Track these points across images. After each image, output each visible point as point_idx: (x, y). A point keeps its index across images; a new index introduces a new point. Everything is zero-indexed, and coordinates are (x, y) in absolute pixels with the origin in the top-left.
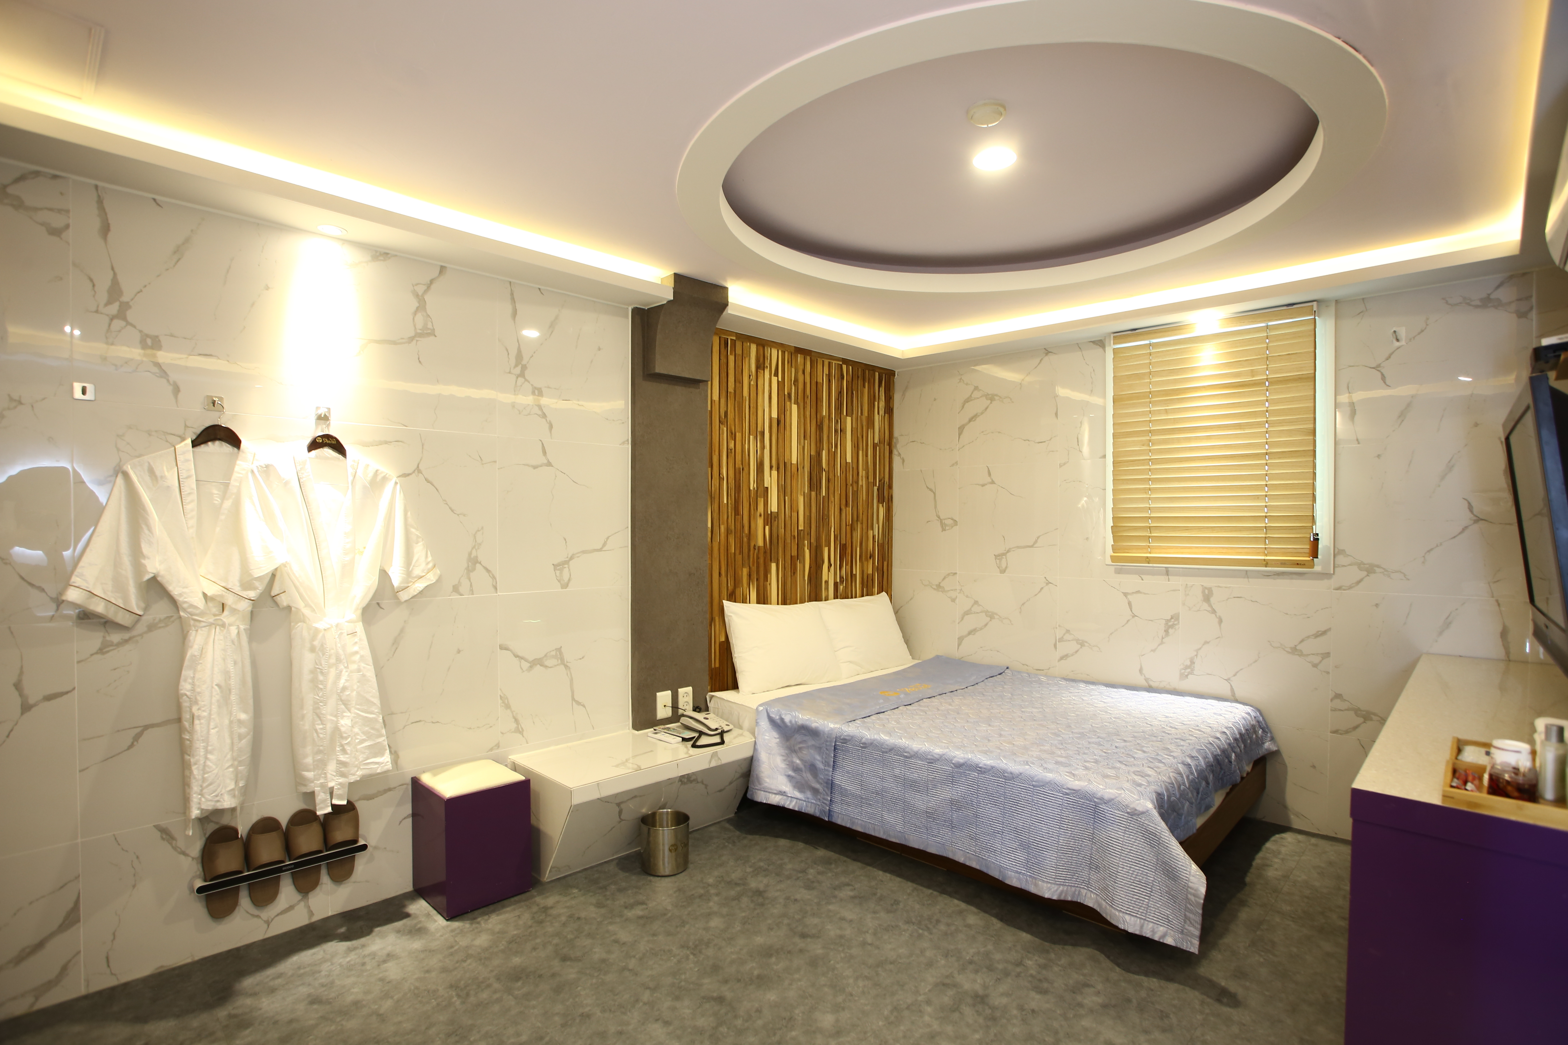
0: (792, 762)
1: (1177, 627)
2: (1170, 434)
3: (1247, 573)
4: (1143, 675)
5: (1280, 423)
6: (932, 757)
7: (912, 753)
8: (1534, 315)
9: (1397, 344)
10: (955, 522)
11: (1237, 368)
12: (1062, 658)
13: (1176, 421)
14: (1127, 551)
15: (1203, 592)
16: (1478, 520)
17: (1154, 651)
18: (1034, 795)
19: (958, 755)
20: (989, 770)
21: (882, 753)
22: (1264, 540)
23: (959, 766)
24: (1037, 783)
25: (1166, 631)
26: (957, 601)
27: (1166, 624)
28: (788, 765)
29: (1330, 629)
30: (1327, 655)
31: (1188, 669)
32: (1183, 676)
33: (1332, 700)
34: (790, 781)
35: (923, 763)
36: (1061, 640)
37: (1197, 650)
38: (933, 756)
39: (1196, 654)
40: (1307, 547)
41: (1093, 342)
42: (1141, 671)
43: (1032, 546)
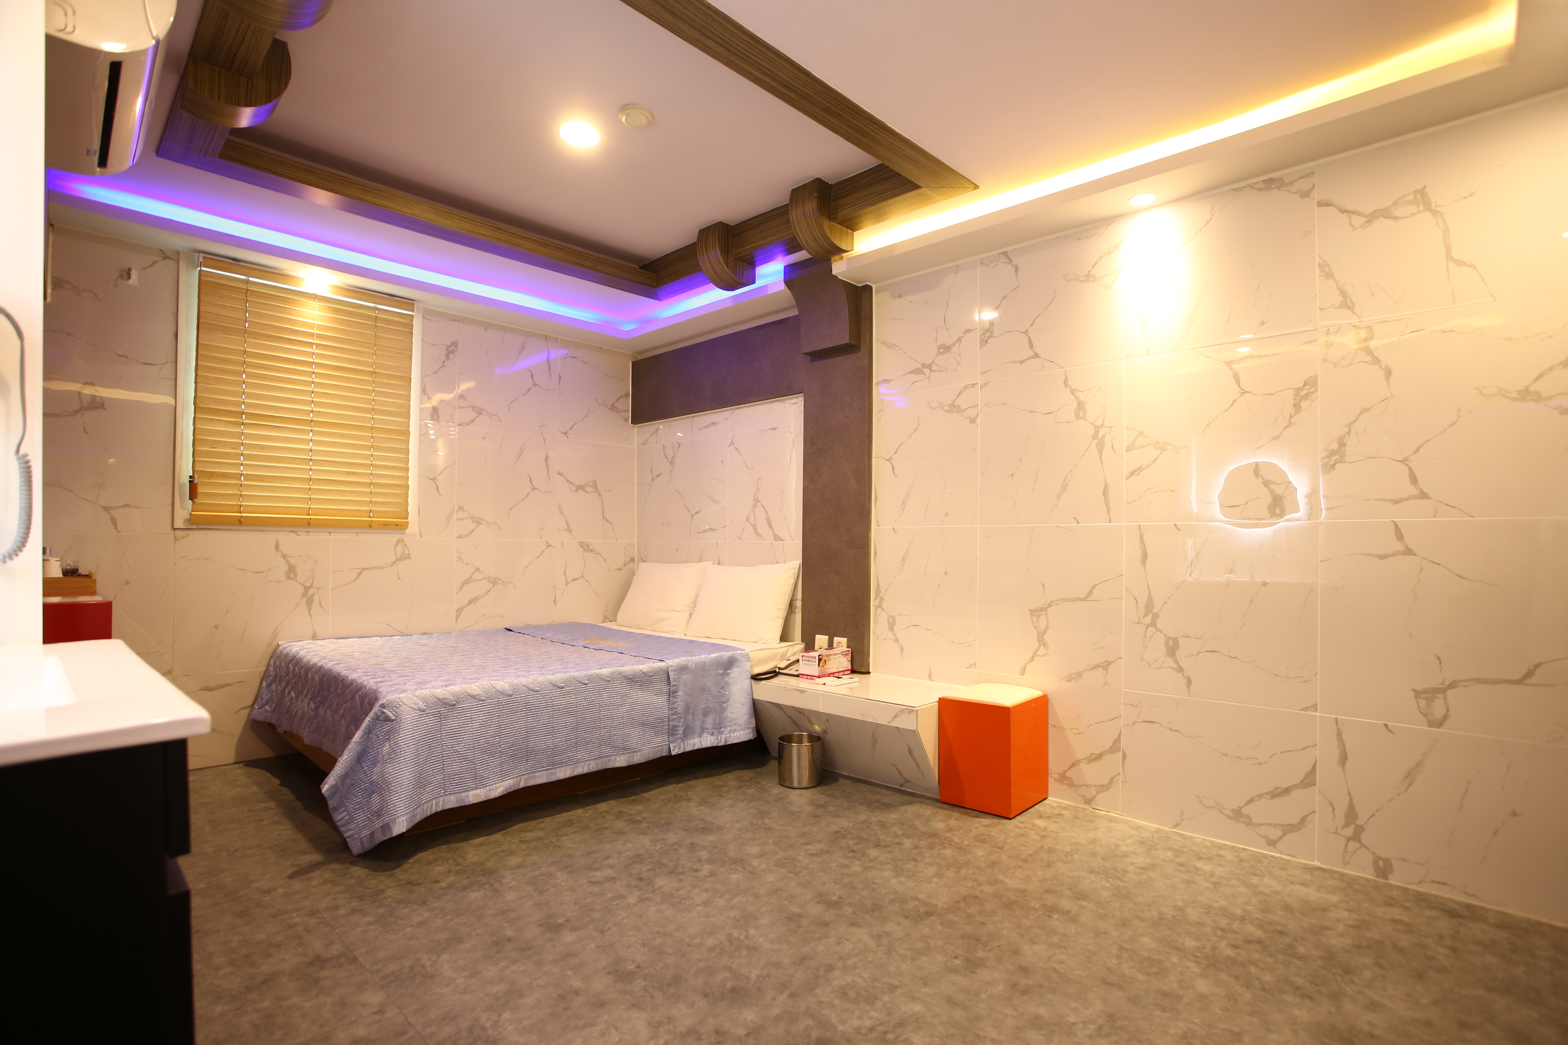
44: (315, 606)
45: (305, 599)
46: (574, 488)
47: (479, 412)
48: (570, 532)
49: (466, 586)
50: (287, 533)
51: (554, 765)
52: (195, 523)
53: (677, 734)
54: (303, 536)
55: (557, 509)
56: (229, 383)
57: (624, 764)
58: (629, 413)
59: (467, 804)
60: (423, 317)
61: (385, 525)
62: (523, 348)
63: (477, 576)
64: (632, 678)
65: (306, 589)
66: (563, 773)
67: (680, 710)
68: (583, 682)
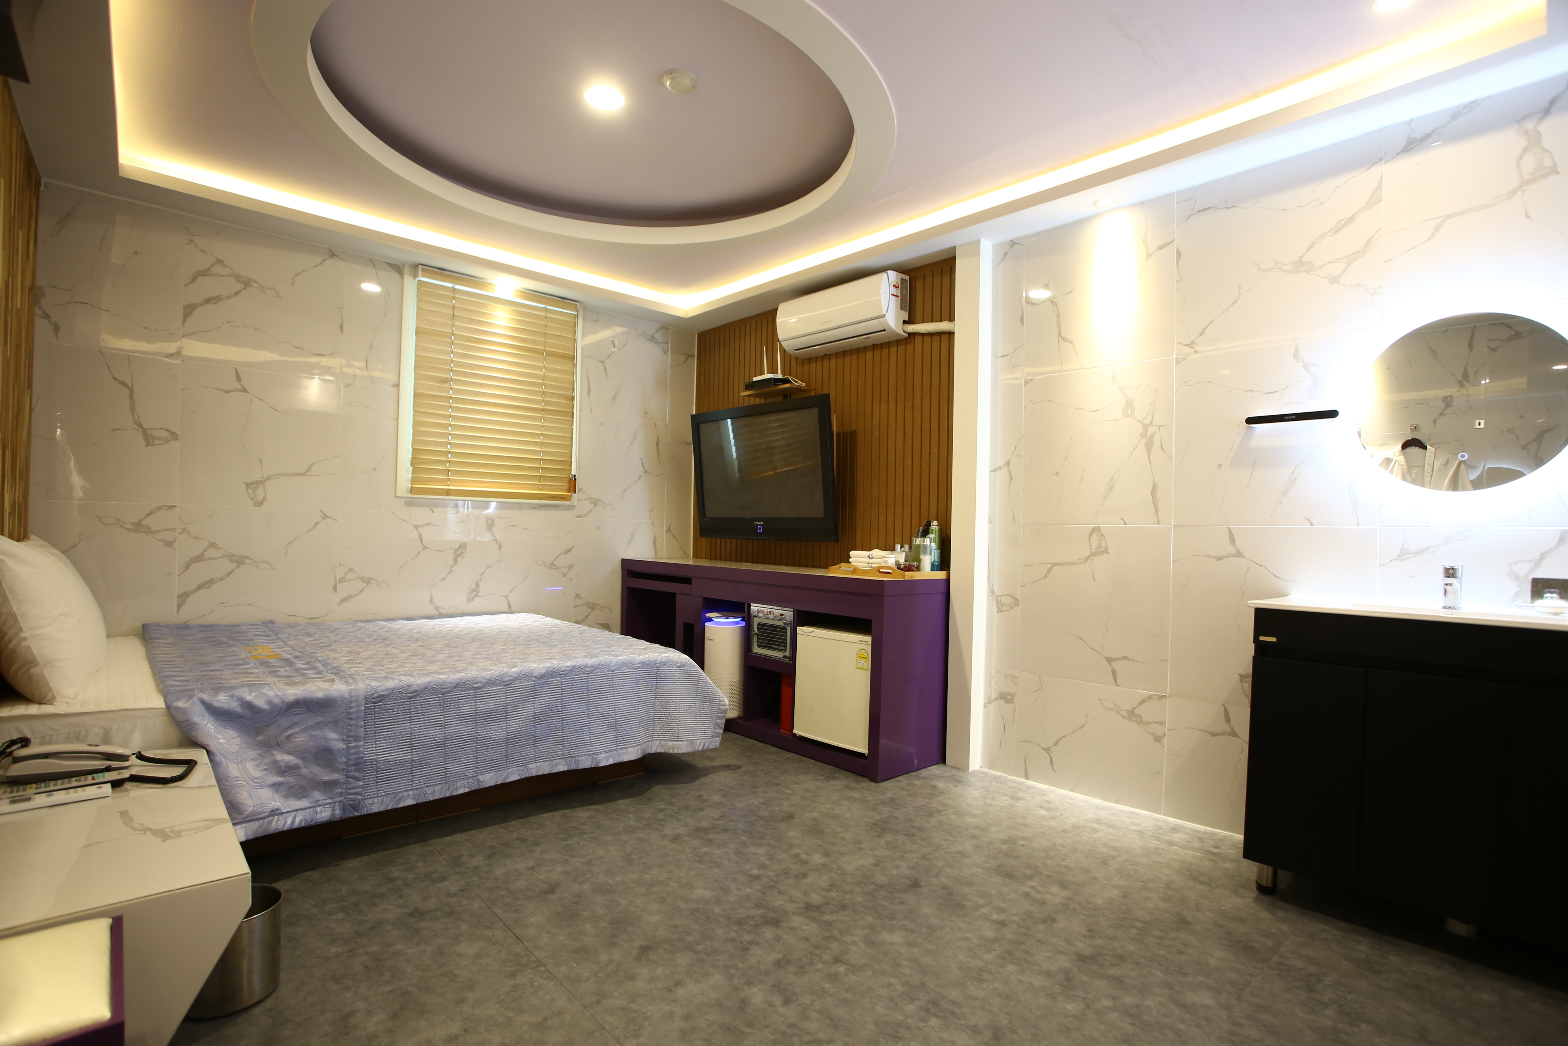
0: (275, 762)
1: (464, 555)
2: (463, 376)
3: (520, 506)
4: (433, 605)
5: (552, 387)
6: (511, 678)
7: (484, 681)
8: (669, 353)
9: (613, 350)
10: (174, 436)
11: (525, 335)
12: (343, 601)
13: (472, 366)
14: (425, 483)
15: (487, 522)
16: (646, 472)
17: (443, 579)
18: (614, 678)
19: (536, 667)
20: (571, 670)
21: (443, 694)
22: (540, 478)
23: (543, 676)
24: (615, 668)
25: (455, 560)
26: (176, 545)
27: (455, 553)
28: (266, 770)
29: (573, 547)
30: (571, 566)
31: (474, 592)
32: (470, 599)
33: (574, 599)
34: (277, 791)
35: (499, 688)
36: (342, 580)
37: (482, 575)
38: (511, 676)
39: (480, 577)
40: (565, 485)
41: (390, 264)
42: (431, 601)
43: (303, 474)
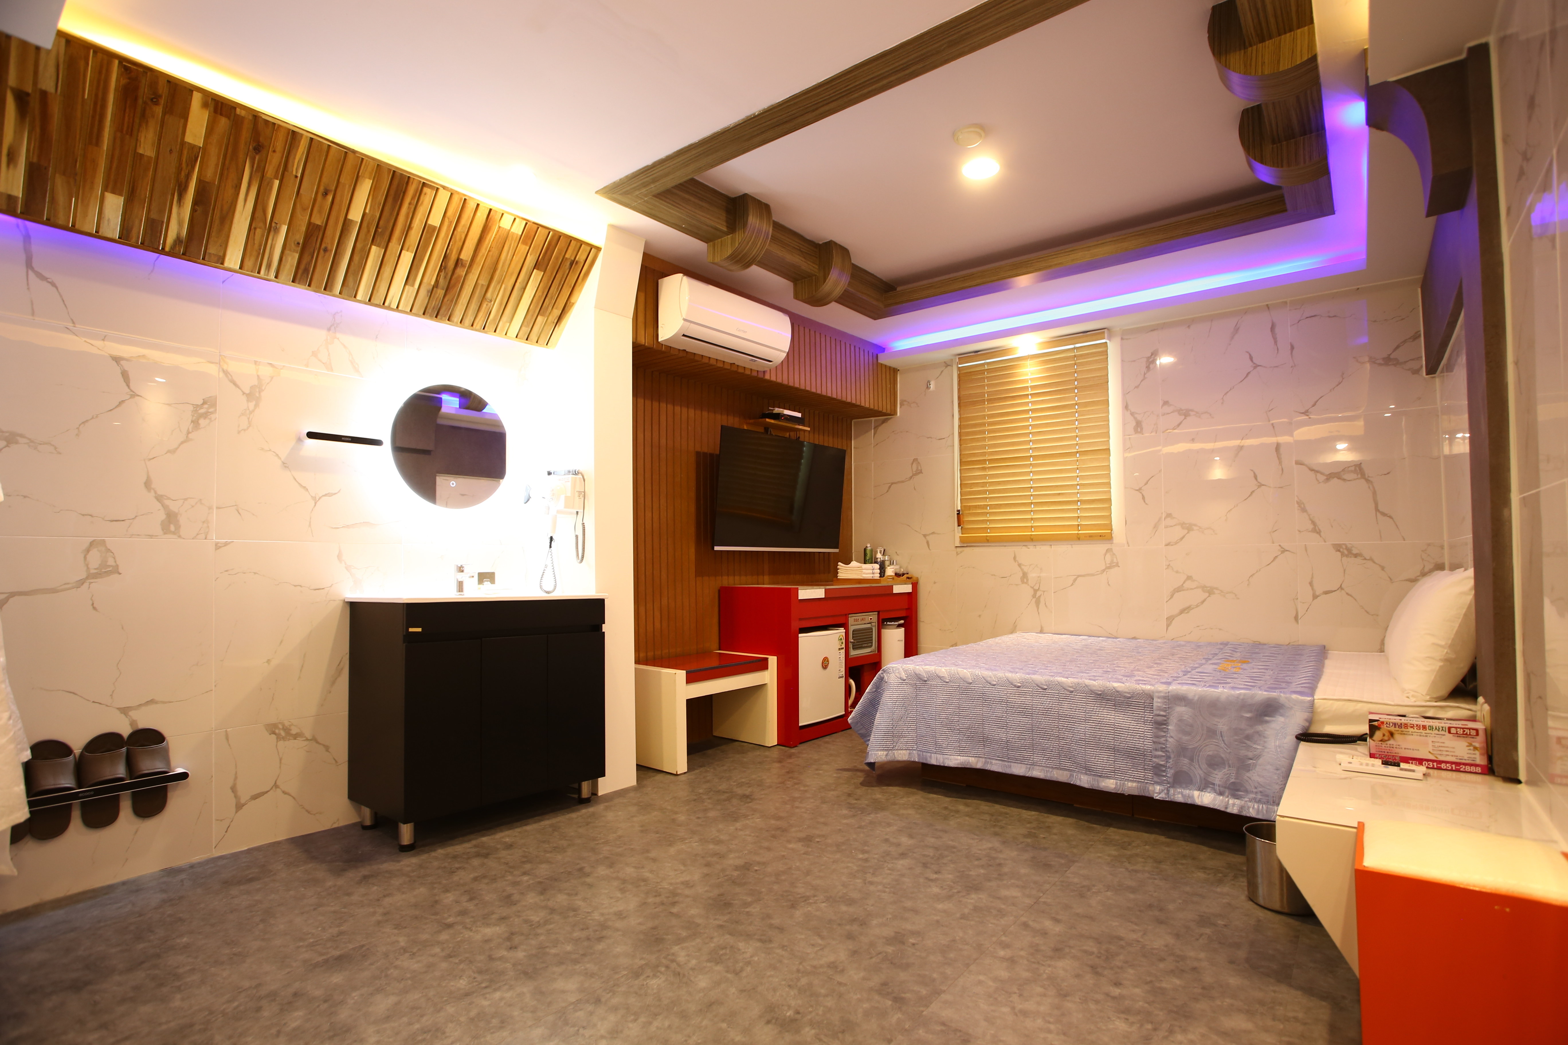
44: (1042, 605)
45: (1034, 600)
46: (1322, 478)
47: (1186, 414)
48: (1319, 533)
49: (1176, 594)
50: (1020, 547)
51: (1010, 759)
52: (966, 543)
53: (1164, 776)
54: (1032, 548)
55: (1296, 505)
56: (977, 440)
57: (1086, 786)
58: (1422, 360)
59: (929, 763)
60: (1122, 339)
61: (1091, 536)
62: (1236, 330)
63: (1188, 584)
64: (1101, 694)
65: (1036, 591)
66: (1018, 770)
67: (1169, 747)
68: (1042, 686)
